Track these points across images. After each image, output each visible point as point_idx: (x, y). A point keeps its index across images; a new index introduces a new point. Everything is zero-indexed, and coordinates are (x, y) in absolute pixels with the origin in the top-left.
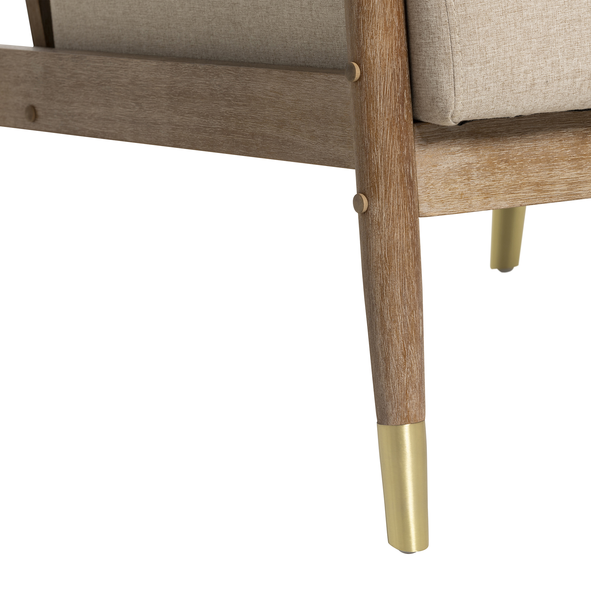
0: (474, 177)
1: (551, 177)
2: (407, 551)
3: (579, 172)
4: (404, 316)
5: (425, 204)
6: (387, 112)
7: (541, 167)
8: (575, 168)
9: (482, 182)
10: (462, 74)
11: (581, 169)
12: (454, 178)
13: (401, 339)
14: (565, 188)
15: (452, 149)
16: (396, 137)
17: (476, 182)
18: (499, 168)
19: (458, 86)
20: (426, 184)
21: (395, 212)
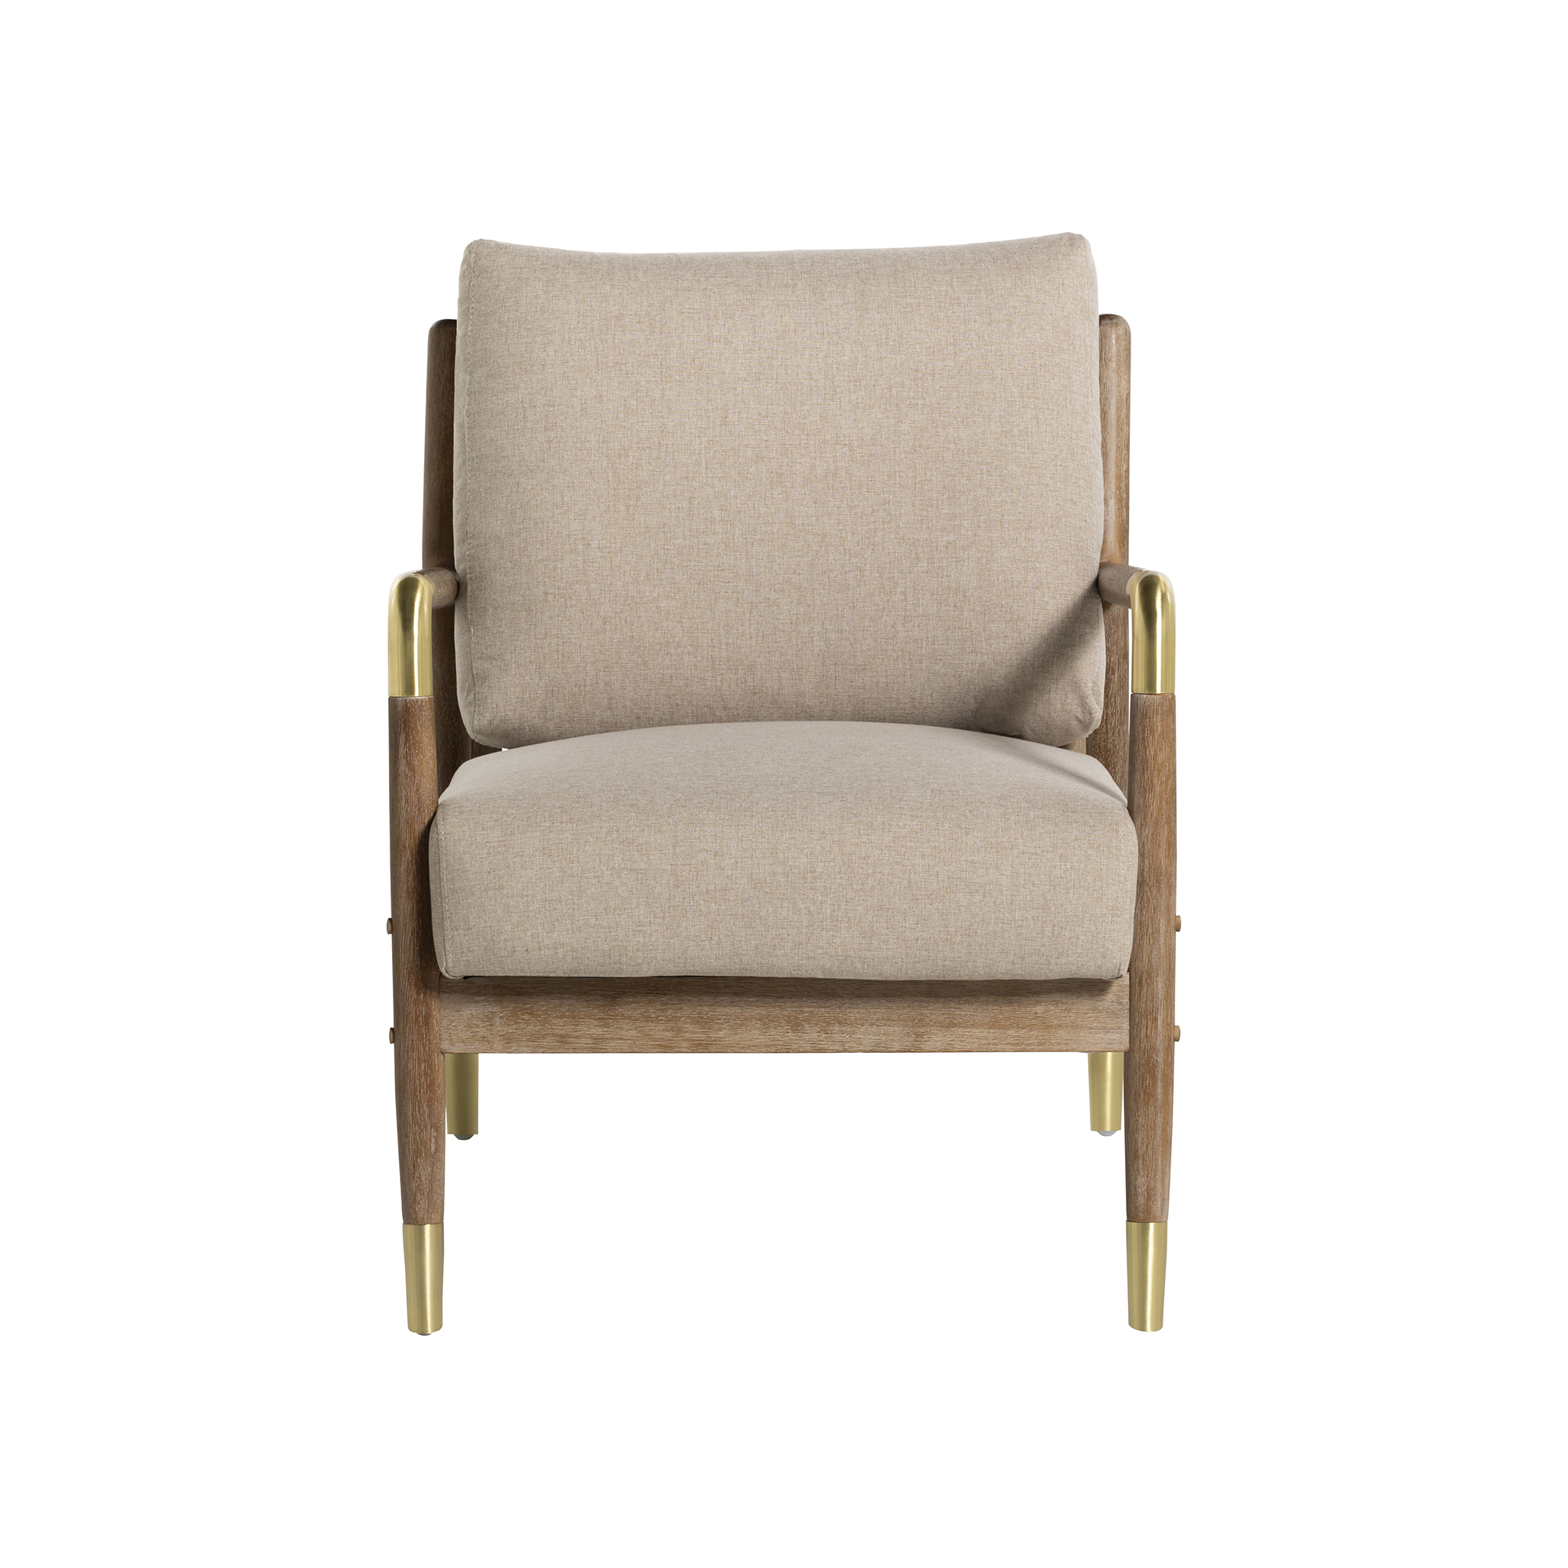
0: (497, 1024)
1: (576, 1031)
2: (423, 1333)
3: (605, 1029)
4: (414, 1134)
5: (447, 1042)
6: (407, 962)
7: (566, 1021)
8: (601, 1026)
9: (505, 1029)
10: (450, 937)
11: (609, 1027)
12: (477, 1023)
13: (411, 1152)
14: (591, 1042)
15: (476, 998)
16: (413, 984)
17: (499, 1029)
18: (523, 1019)
19: (447, 946)
20: (448, 1025)
21: (410, 1046)
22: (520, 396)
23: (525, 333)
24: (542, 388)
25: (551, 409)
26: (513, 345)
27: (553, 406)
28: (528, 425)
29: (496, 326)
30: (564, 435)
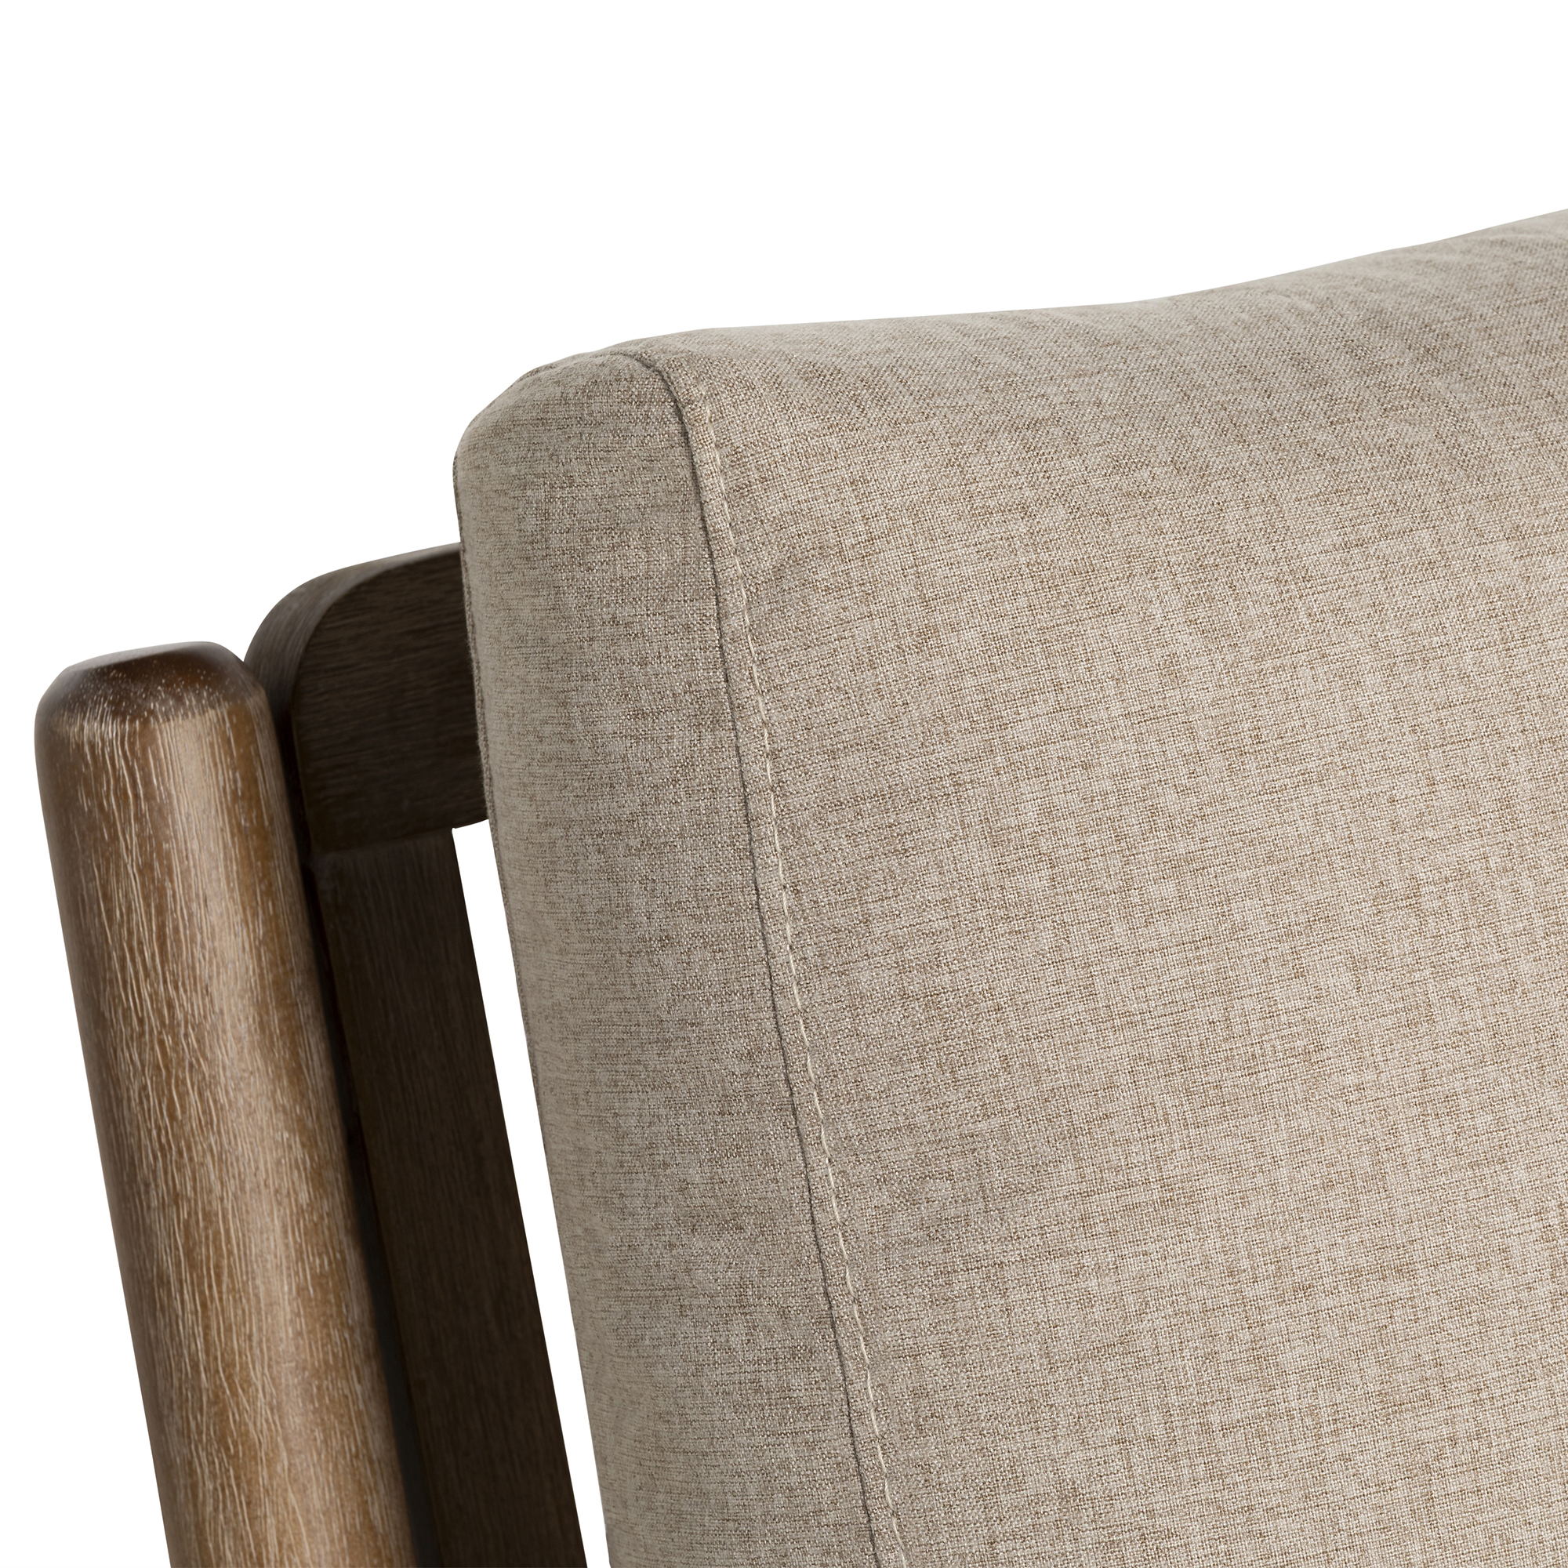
22: (1213, 1244)
23: (1169, 889)
24: (1329, 1185)
25: (1400, 1288)
26: (1113, 964)
27: (1404, 1271)
28: (1292, 1396)
29: (979, 859)
30: (1493, 1421)
